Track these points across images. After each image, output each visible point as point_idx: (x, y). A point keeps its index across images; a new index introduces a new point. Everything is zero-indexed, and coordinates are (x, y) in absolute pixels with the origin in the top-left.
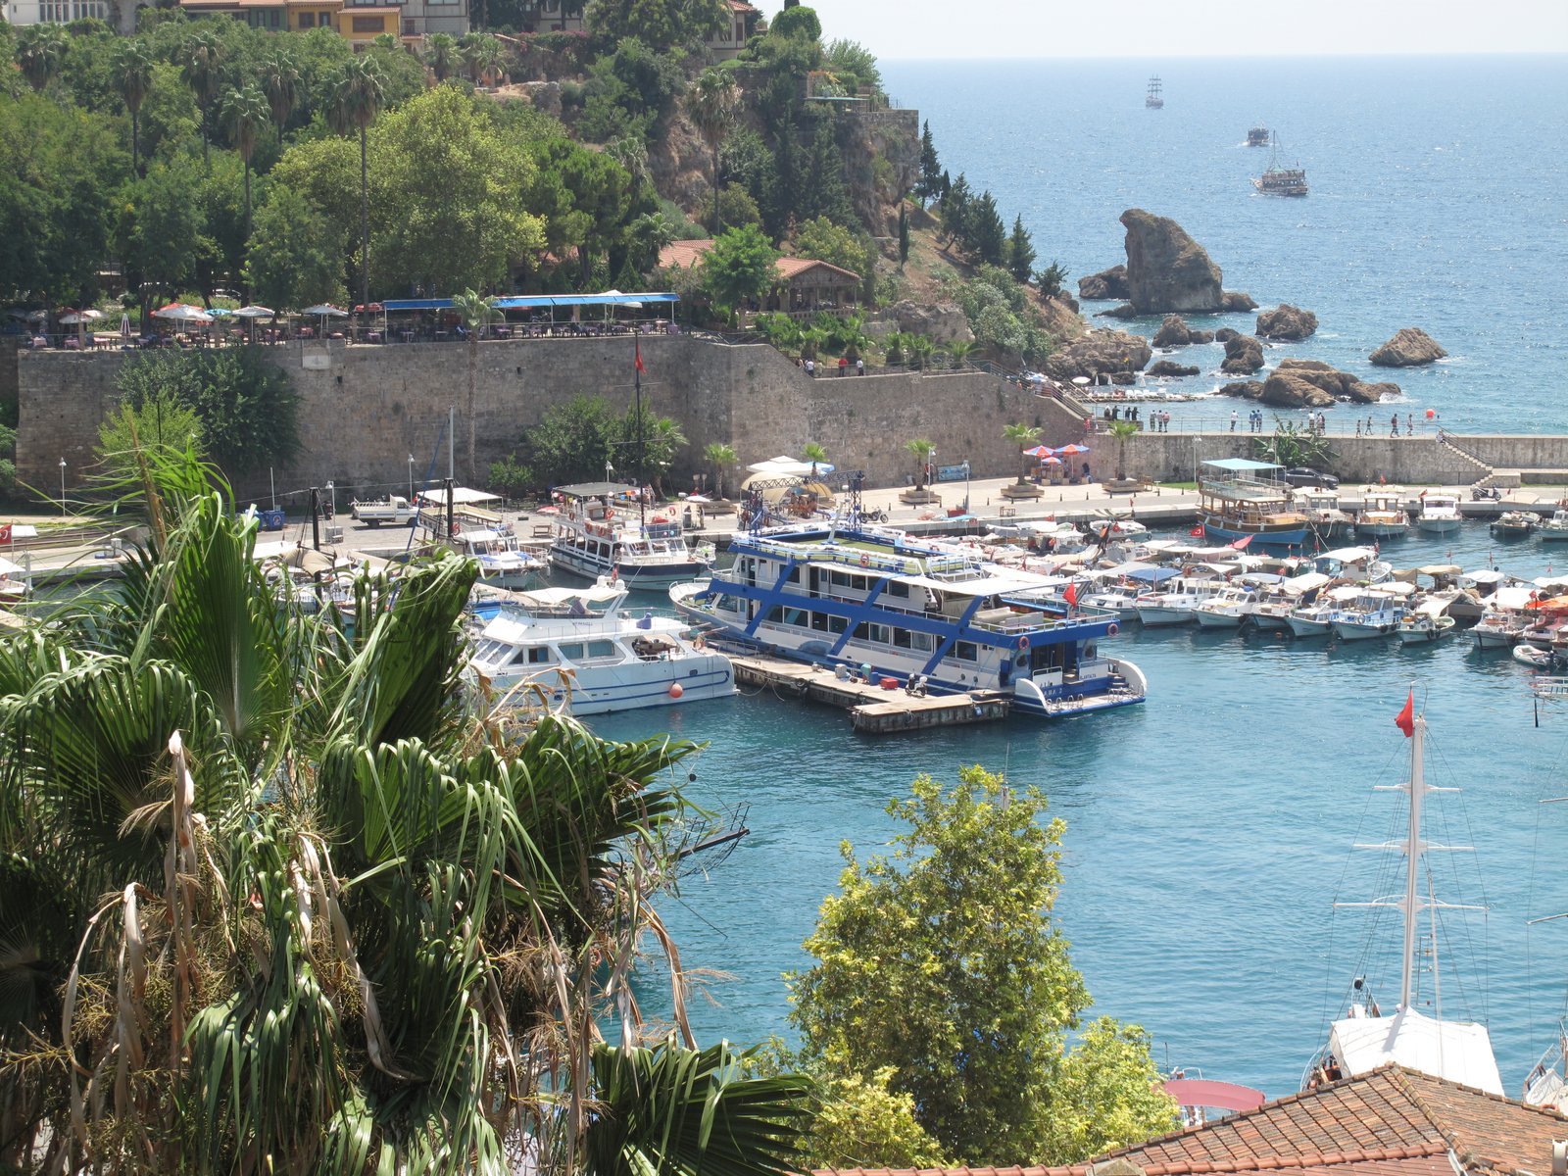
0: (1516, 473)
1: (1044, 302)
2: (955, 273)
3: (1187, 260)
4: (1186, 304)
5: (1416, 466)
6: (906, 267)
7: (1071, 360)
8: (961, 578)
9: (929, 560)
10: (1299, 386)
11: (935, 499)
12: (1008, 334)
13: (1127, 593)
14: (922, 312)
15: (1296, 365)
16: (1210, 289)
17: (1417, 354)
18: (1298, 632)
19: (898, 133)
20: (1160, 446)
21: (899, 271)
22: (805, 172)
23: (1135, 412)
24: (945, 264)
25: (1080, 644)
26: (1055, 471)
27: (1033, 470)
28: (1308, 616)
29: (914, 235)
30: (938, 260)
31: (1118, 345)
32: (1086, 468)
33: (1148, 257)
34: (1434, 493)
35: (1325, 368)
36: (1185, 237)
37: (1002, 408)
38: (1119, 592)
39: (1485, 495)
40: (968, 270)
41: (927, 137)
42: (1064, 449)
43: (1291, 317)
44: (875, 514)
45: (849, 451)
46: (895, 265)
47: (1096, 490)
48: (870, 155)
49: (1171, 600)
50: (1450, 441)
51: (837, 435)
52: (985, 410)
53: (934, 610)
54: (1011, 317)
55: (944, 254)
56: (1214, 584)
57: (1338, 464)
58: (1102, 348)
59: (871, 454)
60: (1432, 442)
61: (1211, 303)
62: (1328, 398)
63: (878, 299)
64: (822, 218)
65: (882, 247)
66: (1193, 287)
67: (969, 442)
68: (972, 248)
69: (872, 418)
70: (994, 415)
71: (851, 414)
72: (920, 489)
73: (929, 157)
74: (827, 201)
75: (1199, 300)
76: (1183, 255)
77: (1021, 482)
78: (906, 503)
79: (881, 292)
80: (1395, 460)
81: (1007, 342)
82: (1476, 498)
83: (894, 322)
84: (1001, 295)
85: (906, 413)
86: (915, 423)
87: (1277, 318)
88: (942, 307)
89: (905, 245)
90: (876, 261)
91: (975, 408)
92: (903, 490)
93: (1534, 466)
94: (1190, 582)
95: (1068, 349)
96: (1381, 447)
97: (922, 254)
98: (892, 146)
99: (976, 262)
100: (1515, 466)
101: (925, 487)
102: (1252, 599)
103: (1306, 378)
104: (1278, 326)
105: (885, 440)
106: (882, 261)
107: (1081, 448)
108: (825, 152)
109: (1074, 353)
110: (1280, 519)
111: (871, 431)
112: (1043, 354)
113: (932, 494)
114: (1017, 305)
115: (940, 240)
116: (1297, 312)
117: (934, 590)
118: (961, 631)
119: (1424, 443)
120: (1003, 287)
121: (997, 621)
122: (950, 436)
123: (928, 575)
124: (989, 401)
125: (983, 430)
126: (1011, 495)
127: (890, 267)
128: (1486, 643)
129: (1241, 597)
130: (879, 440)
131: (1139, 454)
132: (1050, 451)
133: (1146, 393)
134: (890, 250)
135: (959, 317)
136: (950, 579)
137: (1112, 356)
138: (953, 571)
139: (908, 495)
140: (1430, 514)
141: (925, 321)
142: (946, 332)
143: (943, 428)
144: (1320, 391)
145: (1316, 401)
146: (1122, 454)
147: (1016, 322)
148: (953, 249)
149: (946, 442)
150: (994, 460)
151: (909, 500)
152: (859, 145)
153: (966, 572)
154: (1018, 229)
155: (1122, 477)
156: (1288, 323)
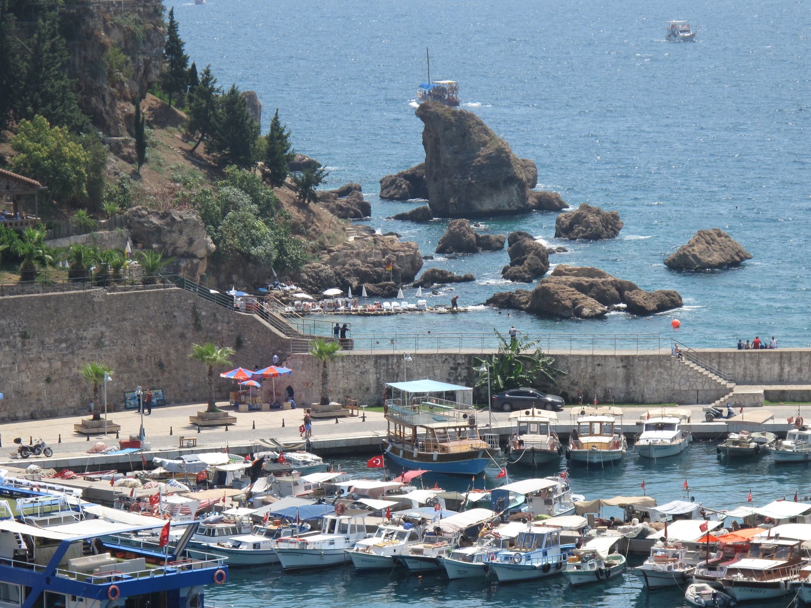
0: (759, 390)
1: (302, 206)
2: (201, 175)
3: (488, 157)
4: (488, 205)
5: (650, 385)
6: (144, 170)
7: (328, 270)
8: (56, 522)
9: (20, 502)
10: (567, 295)
11: (114, 430)
12: (255, 242)
13: (269, 534)
14: (155, 220)
15: (570, 272)
16: (514, 188)
17: (716, 258)
18: (452, 574)
19: (138, 22)
20: (369, 366)
21: (136, 175)
22: (24, 66)
23: (344, 329)
24: (188, 166)
25: (183, 593)
26: (254, 396)
27: (232, 394)
28: (464, 557)
29: (154, 134)
30: (182, 162)
31: (384, 252)
32: (290, 391)
33: (447, 155)
34: (656, 414)
35: (600, 274)
36: (486, 131)
37: (198, 327)
38: (261, 533)
39: (719, 415)
40: (215, 172)
41: (173, 27)
42: (264, 371)
43: (591, 218)
44: (38, 446)
45: (24, 377)
46: (131, 168)
47: (295, 416)
48: (103, 48)
49: (317, 540)
50: (689, 356)
51: (9, 360)
52: (179, 329)
53: (23, 558)
54: (259, 223)
55: (190, 155)
56: (371, 521)
57: (566, 383)
58: (366, 256)
59: (48, 380)
60: (667, 357)
61: (516, 204)
62: (600, 308)
63: (106, 206)
64: (39, 117)
65: (116, 149)
66: (495, 187)
67: (161, 365)
68: (220, 149)
69: (49, 341)
70: (189, 335)
71: (24, 336)
72: (97, 418)
73: (175, 47)
74: (48, 98)
75: (503, 200)
76: (484, 151)
77: (212, 409)
78: (81, 434)
79: (111, 198)
80: (628, 378)
81: (254, 251)
82: (709, 418)
83: (125, 231)
84: (247, 199)
85: (89, 334)
86: (99, 344)
87: (577, 219)
88: (176, 214)
89: (141, 146)
90: (103, 165)
91: (168, 327)
92: (78, 420)
93: (781, 382)
94: (344, 519)
95: (326, 257)
96: (612, 363)
97: (163, 155)
98: (131, 36)
99: (223, 163)
100: (760, 382)
101: (102, 416)
102: (413, 537)
103: (579, 287)
104: (578, 228)
105: (64, 364)
106: (113, 162)
107: (284, 370)
108: (47, 45)
109: (333, 261)
110: (455, 447)
111: (49, 355)
112: (296, 263)
113: (110, 423)
114: (267, 209)
115: (187, 138)
116: (598, 212)
117: (26, 537)
118: (48, 581)
119: (659, 358)
120: (250, 189)
121: (90, 570)
122: (139, 359)
123: (19, 519)
124: (182, 319)
125: (177, 351)
126: (200, 423)
127: (126, 169)
128: (652, 582)
129: (401, 536)
130: (59, 364)
131: (347, 375)
132: (249, 373)
133: (405, 305)
134: (126, 151)
135: (196, 225)
136: (42, 523)
137: (375, 264)
138: (47, 516)
139: (84, 425)
140: (647, 438)
141: (158, 229)
142: (182, 243)
143: (131, 350)
144: (591, 301)
145: (586, 311)
146: (325, 375)
147: (265, 229)
148: (201, 149)
149: (135, 364)
150: (190, 384)
151: (84, 431)
152: (90, 36)
153: (62, 514)
154: (275, 125)
155: (325, 401)
156: (588, 224)
